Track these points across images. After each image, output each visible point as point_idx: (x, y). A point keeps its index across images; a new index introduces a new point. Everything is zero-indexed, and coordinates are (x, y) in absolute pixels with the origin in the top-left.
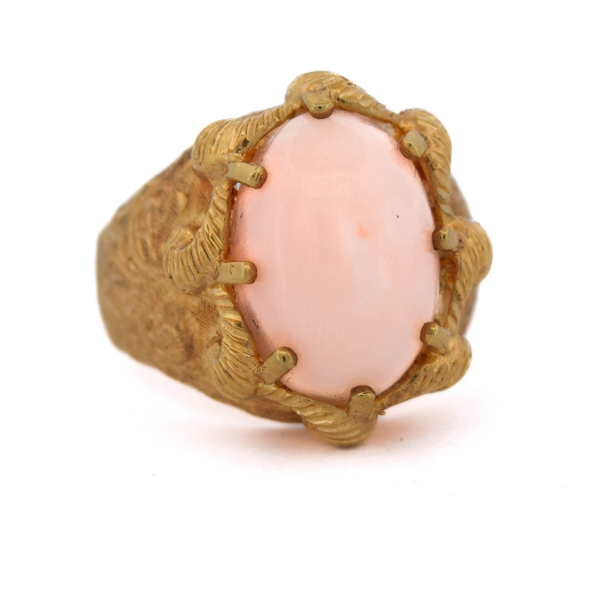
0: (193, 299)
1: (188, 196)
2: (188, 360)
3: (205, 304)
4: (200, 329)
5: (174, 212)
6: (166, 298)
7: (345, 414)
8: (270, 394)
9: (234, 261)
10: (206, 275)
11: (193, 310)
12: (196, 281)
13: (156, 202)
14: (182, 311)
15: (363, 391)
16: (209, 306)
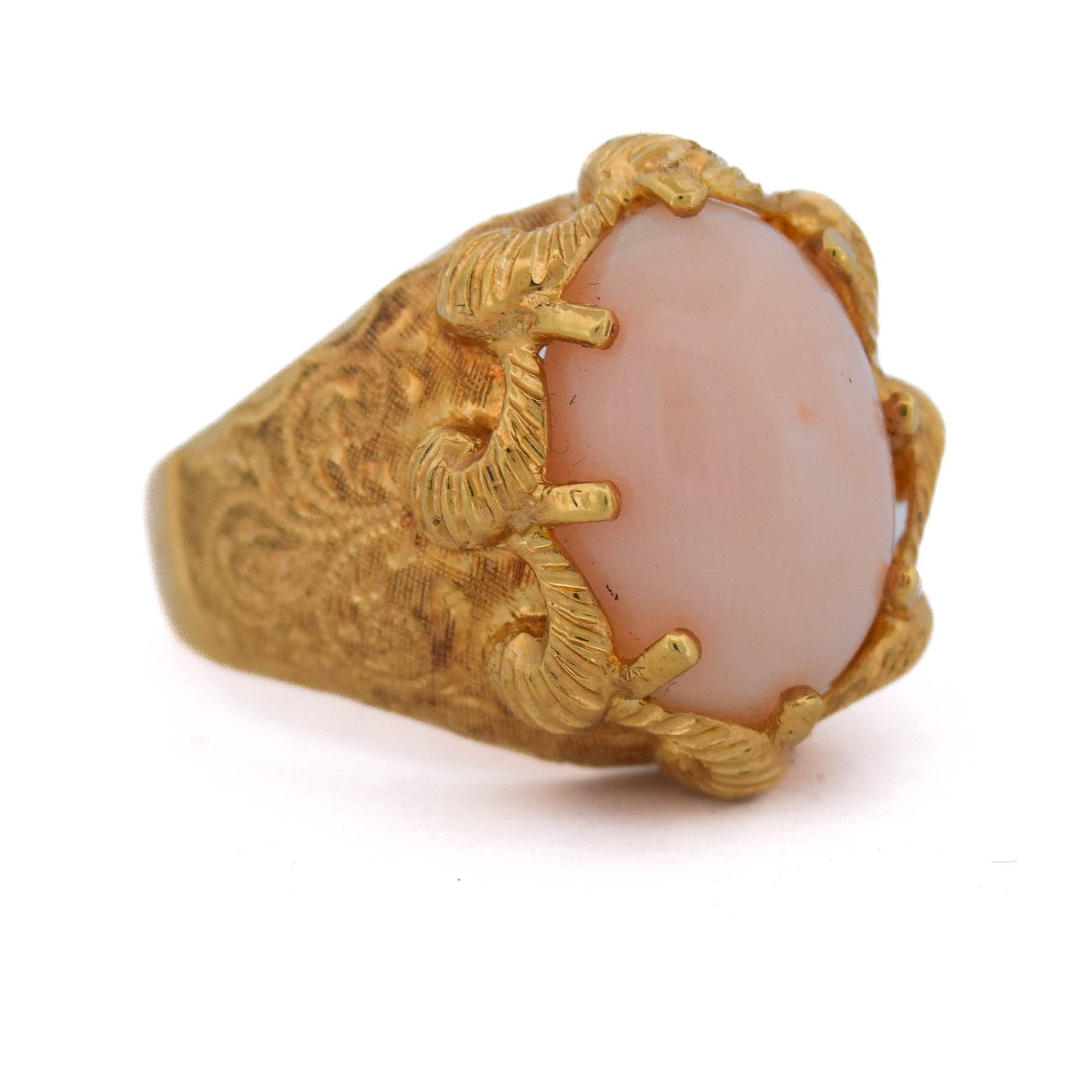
0: (459, 559)
1: (424, 374)
2: (433, 671)
3: (485, 565)
4: (472, 612)
5: (397, 405)
6: (393, 563)
7: (766, 739)
8: (630, 716)
9: (575, 483)
10: (516, 512)
11: (456, 580)
12: (496, 525)
13: (348, 391)
14: (428, 584)
15: (805, 695)
16: (496, 569)
